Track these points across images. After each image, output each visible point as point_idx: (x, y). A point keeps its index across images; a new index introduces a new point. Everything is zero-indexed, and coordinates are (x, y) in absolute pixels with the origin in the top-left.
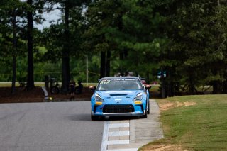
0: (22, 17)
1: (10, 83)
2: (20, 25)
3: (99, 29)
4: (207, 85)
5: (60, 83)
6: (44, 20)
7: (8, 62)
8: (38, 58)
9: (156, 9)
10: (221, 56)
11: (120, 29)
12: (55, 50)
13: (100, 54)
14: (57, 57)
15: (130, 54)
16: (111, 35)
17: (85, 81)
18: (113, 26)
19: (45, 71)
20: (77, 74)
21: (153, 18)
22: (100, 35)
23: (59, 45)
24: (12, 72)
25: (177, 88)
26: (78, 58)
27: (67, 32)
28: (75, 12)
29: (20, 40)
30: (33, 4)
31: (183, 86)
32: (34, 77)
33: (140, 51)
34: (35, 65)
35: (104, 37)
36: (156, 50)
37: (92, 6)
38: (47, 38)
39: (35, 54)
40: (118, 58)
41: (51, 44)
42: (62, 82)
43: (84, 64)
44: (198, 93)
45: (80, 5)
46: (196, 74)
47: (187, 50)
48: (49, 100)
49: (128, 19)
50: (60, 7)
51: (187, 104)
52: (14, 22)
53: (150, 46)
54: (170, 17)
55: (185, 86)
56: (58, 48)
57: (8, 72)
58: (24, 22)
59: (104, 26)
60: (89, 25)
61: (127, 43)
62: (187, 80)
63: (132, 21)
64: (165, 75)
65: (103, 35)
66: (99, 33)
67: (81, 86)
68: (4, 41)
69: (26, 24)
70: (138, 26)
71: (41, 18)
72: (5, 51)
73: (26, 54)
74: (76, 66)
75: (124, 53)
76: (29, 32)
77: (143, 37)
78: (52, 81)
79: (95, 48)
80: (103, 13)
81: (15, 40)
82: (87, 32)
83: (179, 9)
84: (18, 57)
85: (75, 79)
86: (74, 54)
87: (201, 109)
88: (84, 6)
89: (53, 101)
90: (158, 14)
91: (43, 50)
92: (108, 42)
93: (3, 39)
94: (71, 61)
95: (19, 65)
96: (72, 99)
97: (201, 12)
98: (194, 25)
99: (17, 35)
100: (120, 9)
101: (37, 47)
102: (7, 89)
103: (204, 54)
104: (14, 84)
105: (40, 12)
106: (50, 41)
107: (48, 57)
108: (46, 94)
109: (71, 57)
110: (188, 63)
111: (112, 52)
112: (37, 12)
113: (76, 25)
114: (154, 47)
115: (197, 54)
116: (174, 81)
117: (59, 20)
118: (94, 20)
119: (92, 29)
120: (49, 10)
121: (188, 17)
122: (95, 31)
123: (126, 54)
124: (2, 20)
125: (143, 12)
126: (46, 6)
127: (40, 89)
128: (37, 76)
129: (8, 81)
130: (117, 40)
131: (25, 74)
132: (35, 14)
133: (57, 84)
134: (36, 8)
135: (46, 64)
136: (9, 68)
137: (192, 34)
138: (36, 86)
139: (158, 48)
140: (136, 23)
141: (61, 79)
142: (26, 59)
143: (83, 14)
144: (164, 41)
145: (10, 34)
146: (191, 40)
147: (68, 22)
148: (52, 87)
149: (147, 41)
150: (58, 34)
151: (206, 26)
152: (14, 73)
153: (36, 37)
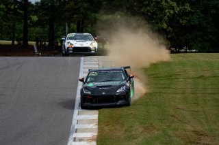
1: (10, 42)
3: (76, 4)
5: (47, 43)
7: (9, 26)
8: (31, 24)
10: (165, 26)
11: (92, 4)
12: (44, 18)
13: (76, 22)
14: (45, 24)
16: (85, 8)
18: (86, 2)
19: (36, 33)
22: (77, 9)
24: (12, 33)
26: (60, 25)
27: (52, 6)
29: (18, 10)
32: (28, 38)
34: (29, 29)
35: (79, 10)
38: (38, 10)
39: (29, 21)
40: (90, 26)
41: (41, 14)
42: (49, 42)
48: (38, 55)
56: (46, 17)
57: (9, 33)
60: (69, 1)
61: (96, 15)
65: (79, 9)
66: (76, 7)
68: (7, 11)
72: (8, 18)
73: (23, 21)
74: (59, 31)
76: (26, 4)
78: (41, 42)
79: (73, 18)
81: (15, 10)
82: (67, 6)
84: (17, 23)
85: (58, 41)
86: (58, 22)
89: (42, 56)
91: (35, 18)
92: (83, 13)
93: (5, 9)
94: (55, 27)
95: (17, 28)
96: (55, 55)
98: (145, 3)
99: (16, 7)
101: (31, 16)
102: (8, 46)
104: (13, 42)
106: (40, 12)
107: (39, 23)
108: (36, 51)
109: (55, 24)
111: (86, 21)
114: (116, 18)
119: (71, 4)
122: (74, 5)
123: (96, 23)
127: (32, 46)
128: (30, 37)
129: (9, 40)
131: (22, 36)
133: (45, 44)
135: (37, 28)
136: (10, 31)
137: (144, 10)
138: (29, 44)
139: (119, 19)
141: (47, 39)
142: (23, 24)
145: (11, 6)
148: (41, 45)
150: (46, 7)
151: (154, 3)
152: (14, 34)
153: (30, 9)
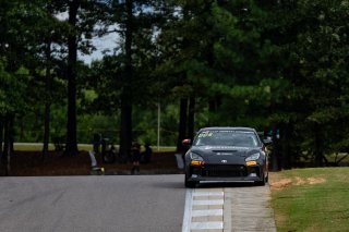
0: (60, 44)
1: (42, 144)
2: (57, 56)
3: (177, 64)
4: (342, 152)
5: (117, 146)
6: (94, 49)
7: (37, 112)
8: (84, 108)
9: (265, 34)
11: (211, 64)
12: (110, 95)
13: (179, 102)
14: (113, 106)
15: (224, 102)
16: (196, 73)
17: (155, 144)
18: (200, 60)
19: (95, 126)
20: (143, 133)
21: (261, 48)
22: (178, 74)
23: (117, 88)
24: (43, 128)
25: (297, 156)
26: (144, 108)
27: (129, 68)
28: (141, 36)
29: (56, 79)
30: (77, 24)
31: (305, 153)
32: (78, 136)
33: (240, 99)
34: (78, 117)
35: (185, 76)
36: (265, 98)
37: (168, 28)
38: (98, 76)
39: (79, 101)
40: (206, 109)
41: (104, 86)
42: (120, 144)
43: (155, 117)
44: (328, 164)
45: (149, 27)
46: (326, 135)
47: (312, 98)
48: (99, 173)
49: (222, 49)
50: (118, 29)
51: (312, 181)
52: (48, 51)
53: (256, 91)
54: (288, 46)
55: (309, 153)
56: (114, 92)
57: (37, 127)
58: (62, 51)
59: (185, 59)
60: (162, 57)
61: (221, 86)
62: (311, 144)
63: (229, 52)
64: (278, 136)
65: (184, 73)
66: (177, 70)
67: (149, 151)
68: (32, 81)
69: (66, 55)
70: (238, 60)
71: (88, 46)
72: (34, 96)
73: (66, 100)
74: (142, 120)
75: (216, 102)
76: (71, 67)
77: (245, 76)
78: (104, 144)
79: (171, 93)
80: (185, 39)
81: (49, 78)
82: (159, 69)
83: (300, 35)
84: (53, 106)
85: (141, 141)
86: (140, 102)
87: (334, 190)
88: (156, 28)
89: (106, 173)
90: (267, 41)
91: (91, 95)
92: (191, 84)
93: (30, 78)
94: (133, 112)
95: (55, 117)
97: (335, 40)
99: (52, 71)
100: (210, 33)
101: (83, 90)
102: (35, 154)
103: (338, 105)
104: (46, 146)
105: (88, 36)
106: (101, 82)
107: (100, 105)
108: (94, 164)
109: (133, 107)
110: (313, 118)
111: (198, 100)
112: (83, 36)
113: (143, 57)
114: (262, 92)
115: (328, 105)
116: (292, 145)
117: (117, 49)
118: (170, 50)
119: (168, 63)
120: (102, 33)
121: (315, 47)
122: (172, 66)
123: (219, 103)
124: (30, 48)
125: (245, 38)
126: (97, 27)
127: (86, 154)
128: (82, 134)
129: (37, 142)
130: (205, 81)
131: (64, 131)
132: (80, 40)
133: (113, 148)
134: (82, 30)
135: (96, 117)
136: (40, 122)
137: (320, 74)
138: (80, 149)
139: (267, 94)
140: (234, 55)
141: (118, 139)
142: (66, 108)
143: (153, 40)
144: (277, 83)
145: (41, 69)
146: (319, 82)
147: (130, 52)
148: (104, 152)
149: (251, 83)
150: (115, 71)
151: (341, 61)
152: (47, 130)
153: (81, 75)
